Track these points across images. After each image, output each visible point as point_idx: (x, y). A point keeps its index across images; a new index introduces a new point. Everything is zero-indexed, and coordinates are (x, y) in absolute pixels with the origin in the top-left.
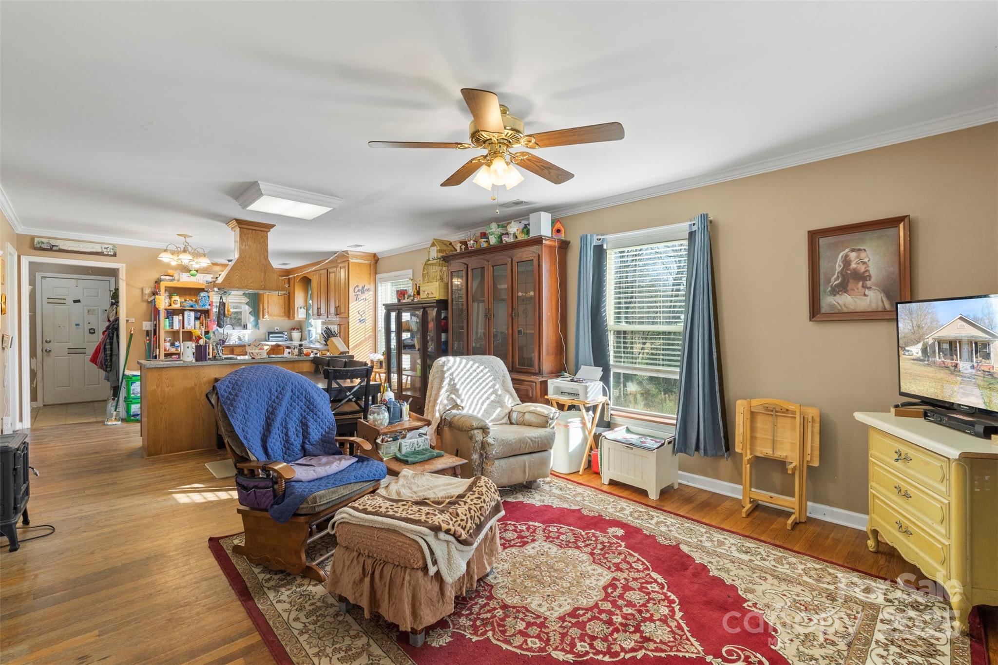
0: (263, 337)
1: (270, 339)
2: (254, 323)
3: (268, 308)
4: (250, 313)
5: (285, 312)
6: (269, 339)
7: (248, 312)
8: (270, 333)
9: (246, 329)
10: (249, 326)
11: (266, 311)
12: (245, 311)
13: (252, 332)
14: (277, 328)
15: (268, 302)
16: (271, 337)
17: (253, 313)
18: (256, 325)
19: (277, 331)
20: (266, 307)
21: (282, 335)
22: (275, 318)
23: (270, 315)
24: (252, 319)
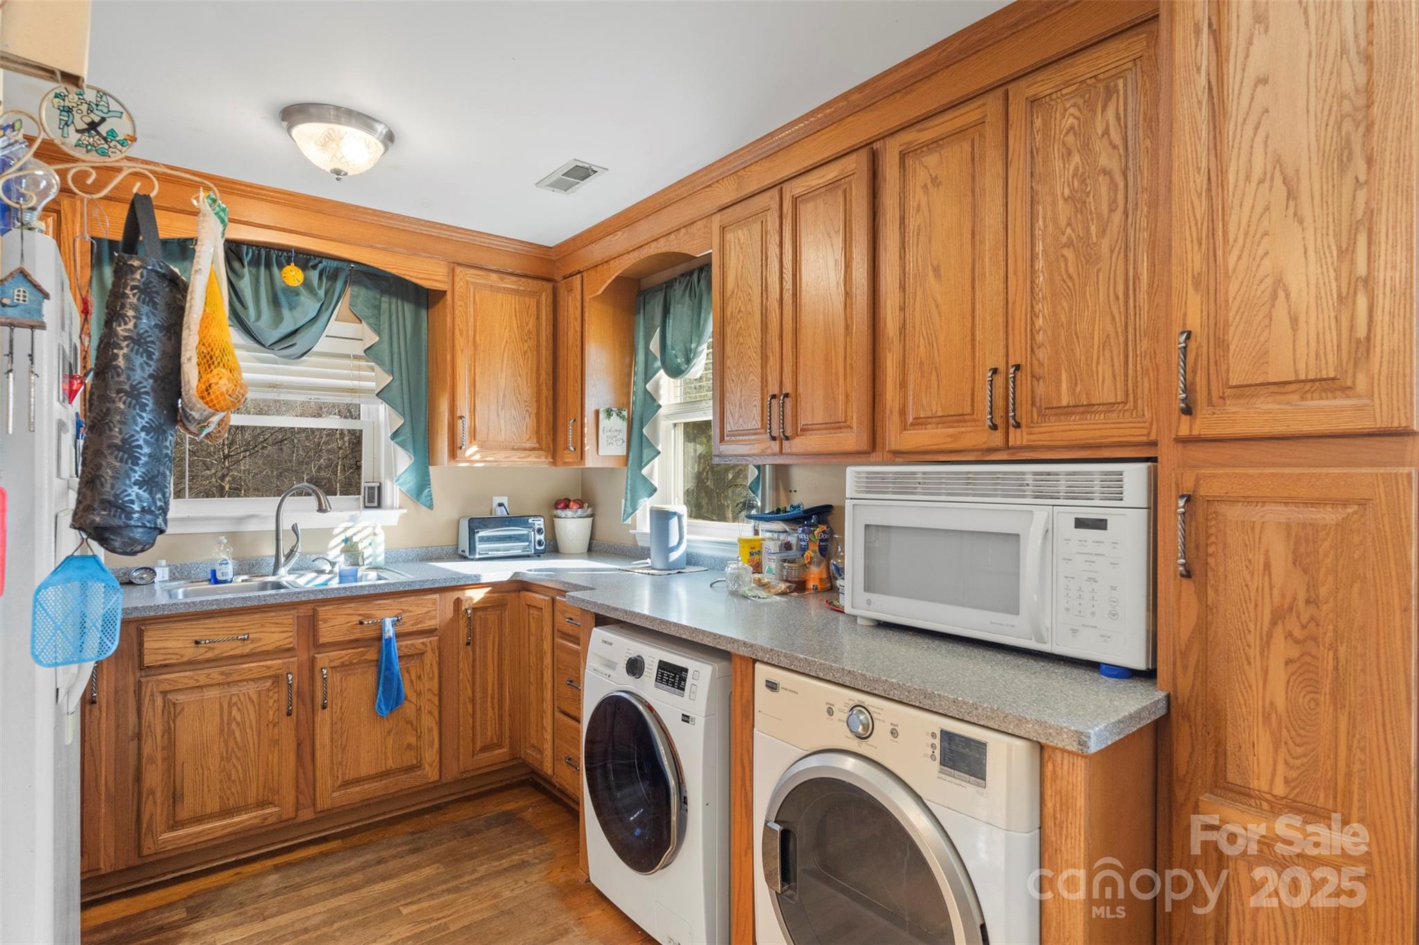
0: (446, 540)
1: (480, 546)
2: (410, 481)
3: (473, 411)
4: (395, 435)
5: (538, 432)
6: (472, 548)
7: (385, 433)
8: (475, 524)
9: (379, 506)
10: (393, 493)
11: (463, 427)
12: (376, 426)
13: (402, 517)
14: (500, 502)
15: (473, 384)
16: (483, 540)
17: (406, 435)
18: (421, 490)
19: (500, 512)
20: (463, 408)
21: (523, 531)
22: (501, 455)
23: (483, 447)
24: (404, 461)
